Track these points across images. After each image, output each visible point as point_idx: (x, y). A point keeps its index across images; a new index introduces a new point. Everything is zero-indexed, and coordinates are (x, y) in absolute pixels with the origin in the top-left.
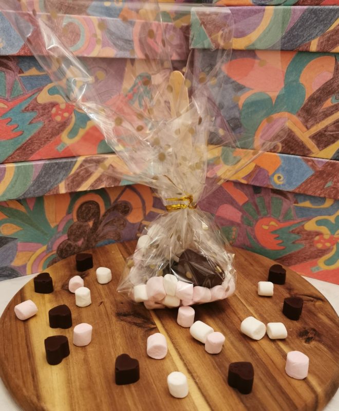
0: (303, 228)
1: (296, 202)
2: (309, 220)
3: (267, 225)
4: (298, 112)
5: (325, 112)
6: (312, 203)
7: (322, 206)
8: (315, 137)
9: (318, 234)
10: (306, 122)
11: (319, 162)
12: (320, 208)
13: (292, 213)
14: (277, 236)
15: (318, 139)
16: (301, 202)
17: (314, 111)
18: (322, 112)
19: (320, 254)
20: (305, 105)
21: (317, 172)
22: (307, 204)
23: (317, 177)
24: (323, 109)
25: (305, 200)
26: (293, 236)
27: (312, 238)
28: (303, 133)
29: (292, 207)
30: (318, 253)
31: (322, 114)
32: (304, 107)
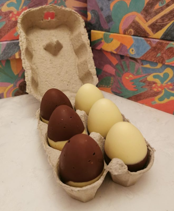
0: (147, 79)
1: (142, 65)
2: (149, 75)
3: (128, 77)
4: (141, 12)
5: (155, 11)
6: (150, 65)
7: (156, 67)
8: (151, 26)
9: (154, 83)
10: (146, 17)
11: (153, 41)
12: (155, 68)
13: (141, 71)
14: (133, 83)
15: (153, 27)
16: (145, 64)
17: (150, 11)
18: (154, 11)
19: (156, 94)
20: (145, 8)
21: (152, 47)
22: (148, 66)
23: (153, 50)
24: (155, 10)
25: (147, 64)
26: (141, 83)
27: (151, 85)
28: (145, 24)
29: (140, 67)
30: (155, 94)
31: (154, 13)
32: (144, 9)
